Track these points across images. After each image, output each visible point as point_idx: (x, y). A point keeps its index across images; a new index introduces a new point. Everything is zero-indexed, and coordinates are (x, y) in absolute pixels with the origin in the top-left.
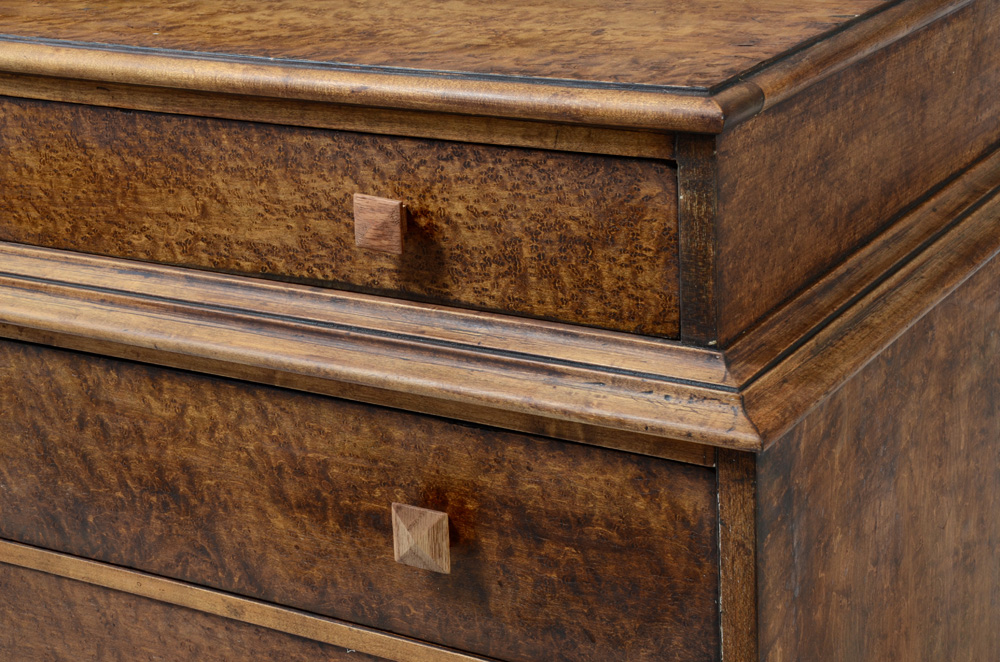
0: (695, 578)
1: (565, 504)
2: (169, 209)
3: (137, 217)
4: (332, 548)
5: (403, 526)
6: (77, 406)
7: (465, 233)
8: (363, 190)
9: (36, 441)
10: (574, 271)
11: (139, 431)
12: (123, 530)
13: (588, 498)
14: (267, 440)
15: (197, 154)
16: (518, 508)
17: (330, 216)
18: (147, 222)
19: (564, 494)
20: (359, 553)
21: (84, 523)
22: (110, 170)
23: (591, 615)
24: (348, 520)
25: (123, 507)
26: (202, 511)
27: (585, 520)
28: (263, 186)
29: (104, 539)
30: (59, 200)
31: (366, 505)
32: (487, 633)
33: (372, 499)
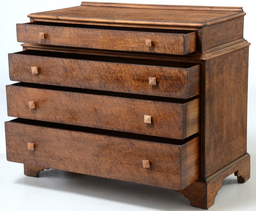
0: (185, 82)
1: (170, 75)
2: (121, 43)
3: (116, 44)
4: (140, 85)
5: (150, 80)
6: (106, 69)
7: (159, 44)
8: (147, 39)
9: (100, 75)
10: (172, 48)
11: (115, 72)
12: (111, 86)
13: (173, 74)
14: (133, 71)
15: (125, 36)
16: (164, 76)
17: (142, 43)
18: (117, 45)
19: (170, 74)
20: (144, 85)
21: (105, 86)
22: (113, 39)
23: (173, 89)
24: (143, 81)
25: (111, 83)
26: (123, 82)
27: (173, 77)
28: (134, 40)
29: (108, 88)
30: (105, 43)
31: (145, 79)
32: (160, 93)
33: (146, 78)
